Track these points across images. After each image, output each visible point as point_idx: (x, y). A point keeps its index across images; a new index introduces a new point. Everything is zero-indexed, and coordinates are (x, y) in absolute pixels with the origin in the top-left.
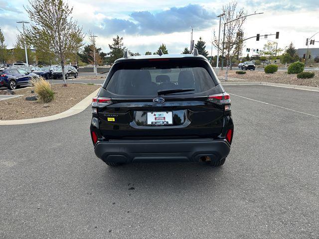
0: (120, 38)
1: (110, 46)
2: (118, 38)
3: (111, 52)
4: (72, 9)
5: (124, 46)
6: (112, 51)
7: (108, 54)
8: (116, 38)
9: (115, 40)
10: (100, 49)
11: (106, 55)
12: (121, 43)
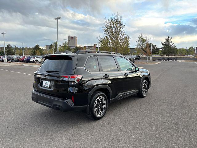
0: (170, 38)
1: (162, 43)
2: (169, 38)
3: (163, 48)
4: (125, 26)
5: (172, 43)
6: (163, 46)
7: (161, 48)
8: (167, 38)
9: (166, 40)
10: (156, 46)
11: (159, 49)
12: (171, 41)
